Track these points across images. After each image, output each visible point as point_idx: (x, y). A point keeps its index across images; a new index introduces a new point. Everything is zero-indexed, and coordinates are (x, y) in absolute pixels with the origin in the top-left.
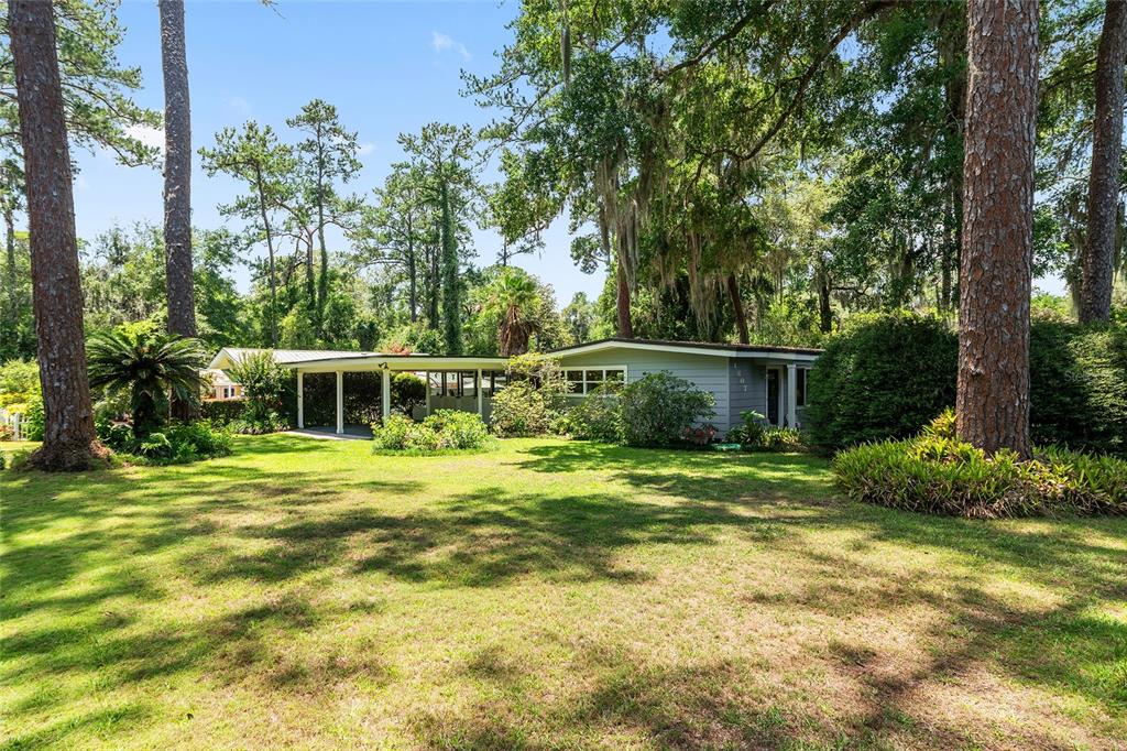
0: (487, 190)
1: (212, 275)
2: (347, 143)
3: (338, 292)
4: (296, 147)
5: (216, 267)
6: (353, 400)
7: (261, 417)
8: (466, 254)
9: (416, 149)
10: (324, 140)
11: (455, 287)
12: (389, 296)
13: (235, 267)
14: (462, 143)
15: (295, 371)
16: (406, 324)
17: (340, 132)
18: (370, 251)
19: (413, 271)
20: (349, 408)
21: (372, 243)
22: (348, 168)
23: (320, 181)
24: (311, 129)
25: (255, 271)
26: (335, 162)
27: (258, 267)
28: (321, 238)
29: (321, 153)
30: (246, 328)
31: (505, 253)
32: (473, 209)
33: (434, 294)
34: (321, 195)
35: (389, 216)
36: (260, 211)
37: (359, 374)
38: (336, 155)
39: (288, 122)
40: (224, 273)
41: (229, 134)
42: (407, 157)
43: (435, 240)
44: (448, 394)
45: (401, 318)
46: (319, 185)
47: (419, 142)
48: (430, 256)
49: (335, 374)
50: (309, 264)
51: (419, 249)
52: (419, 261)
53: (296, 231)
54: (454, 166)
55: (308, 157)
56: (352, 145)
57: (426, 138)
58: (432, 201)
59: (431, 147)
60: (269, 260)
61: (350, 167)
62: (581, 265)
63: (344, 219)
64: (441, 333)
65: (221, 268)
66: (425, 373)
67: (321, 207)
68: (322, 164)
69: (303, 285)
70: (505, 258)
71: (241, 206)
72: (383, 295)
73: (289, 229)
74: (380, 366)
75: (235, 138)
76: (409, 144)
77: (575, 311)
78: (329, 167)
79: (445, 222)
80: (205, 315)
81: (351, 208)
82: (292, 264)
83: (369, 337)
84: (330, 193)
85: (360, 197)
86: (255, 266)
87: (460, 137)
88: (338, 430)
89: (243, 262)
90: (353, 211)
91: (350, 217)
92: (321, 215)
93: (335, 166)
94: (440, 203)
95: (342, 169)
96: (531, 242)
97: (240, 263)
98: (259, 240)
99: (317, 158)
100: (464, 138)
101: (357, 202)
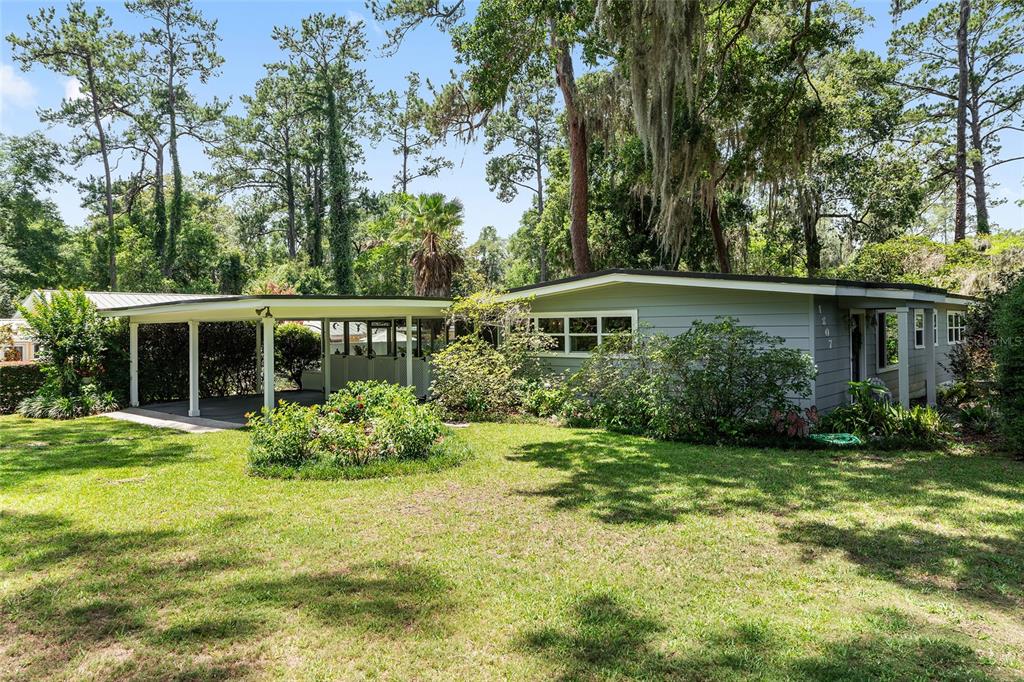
0: (381, 100)
1: (25, 195)
2: (203, 33)
3: (195, 220)
4: (138, 37)
5: (30, 185)
6: (215, 362)
7: (70, 390)
8: (357, 178)
9: (294, 45)
10: (174, 29)
11: (344, 217)
12: (262, 229)
13: (55, 186)
14: (353, 39)
15: (126, 321)
16: (280, 263)
17: (194, 20)
18: (236, 171)
19: (292, 198)
20: (208, 373)
21: (239, 162)
22: (206, 63)
23: (171, 79)
24: (158, 16)
25: (87, 194)
26: (190, 58)
27: (91, 188)
28: (173, 152)
29: (172, 46)
30: (70, 265)
31: (405, 176)
32: (362, 123)
33: (316, 225)
34: (171, 100)
35: (260, 128)
36: (92, 119)
37: (224, 324)
38: (191, 48)
39: (127, 6)
40: (41, 193)
41: (47, 15)
42: (284, 56)
43: (319, 159)
44: (352, 353)
45: (274, 256)
46: (170, 85)
47: (298, 37)
48: (312, 180)
49: (186, 325)
50: (158, 186)
51: (300, 171)
52: (298, 186)
53: (140, 143)
54: (341, 67)
55: (153, 51)
56: (210, 37)
57: (308, 32)
58: (315, 110)
59: (314, 44)
60: (104, 180)
61: (208, 62)
62: (498, 190)
63: (203, 131)
64: (327, 271)
65: (37, 186)
66: (318, 324)
67: (173, 116)
68: (173, 59)
69: (151, 212)
70: (405, 181)
71: (69, 111)
72: (252, 226)
73: (131, 141)
74: (259, 312)
75: (56, 21)
76: (285, 38)
77: (483, 249)
78: (181, 64)
79: (333, 134)
80: (14, 247)
81: (211, 116)
82: (135, 186)
83: (234, 278)
84: (182, 95)
85: (222, 101)
86: (86, 187)
87: (350, 31)
88: (190, 412)
89: (68, 180)
90: (215, 119)
91: (211, 128)
92: (173, 124)
93: (190, 62)
94: (325, 112)
95: (199, 65)
96: (435, 161)
97: (64, 181)
98: (91, 154)
99: (166, 52)
100: (356, 32)
101: (220, 108)
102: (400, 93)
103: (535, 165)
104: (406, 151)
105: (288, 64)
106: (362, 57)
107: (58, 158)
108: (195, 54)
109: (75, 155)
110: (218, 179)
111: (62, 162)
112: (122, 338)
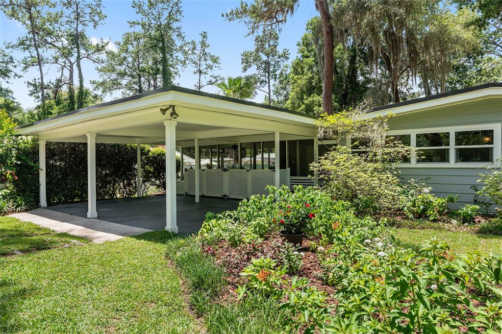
4: (59, 3)
9: (144, 13)
13: (11, 80)
14: (175, 9)
21: (114, 75)
22: (96, 18)
23: (77, 27)
25: (31, 88)
27: (34, 85)
28: (79, 66)
29: (77, 9)
31: (200, 85)
32: (177, 59)
34: (77, 39)
35: (125, 58)
38: (88, 10)
42: (139, 18)
46: (76, 30)
47: (146, 7)
50: (71, 83)
55: (68, 11)
57: (151, 4)
58: (154, 47)
59: (154, 11)
60: (41, 80)
61: (98, 18)
63: (95, 56)
67: (78, 47)
69: (67, 99)
70: (200, 88)
71: (22, 43)
76: (139, 8)
79: (164, 60)
81: (99, 49)
82: (58, 84)
86: (31, 84)
87: (174, 5)
88: (89, 215)
89: (19, 77)
90: (101, 50)
91: (99, 56)
92: (79, 52)
93: (87, 17)
94: (160, 48)
95: (93, 20)
96: (216, 77)
97: (16, 77)
98: (33, 65)
99: (74, 12)
100: (177, 5)
101: (104, 45)
102: (197, 42)
103: (267, 80)
104: (201, 72)
105: (140, 22)
106: (179, 20)
107: (13, 64)
108: (90, 13)
109: (24, 66)
110: (103, 84)
111: (15, 67)
112: (33, 153)
